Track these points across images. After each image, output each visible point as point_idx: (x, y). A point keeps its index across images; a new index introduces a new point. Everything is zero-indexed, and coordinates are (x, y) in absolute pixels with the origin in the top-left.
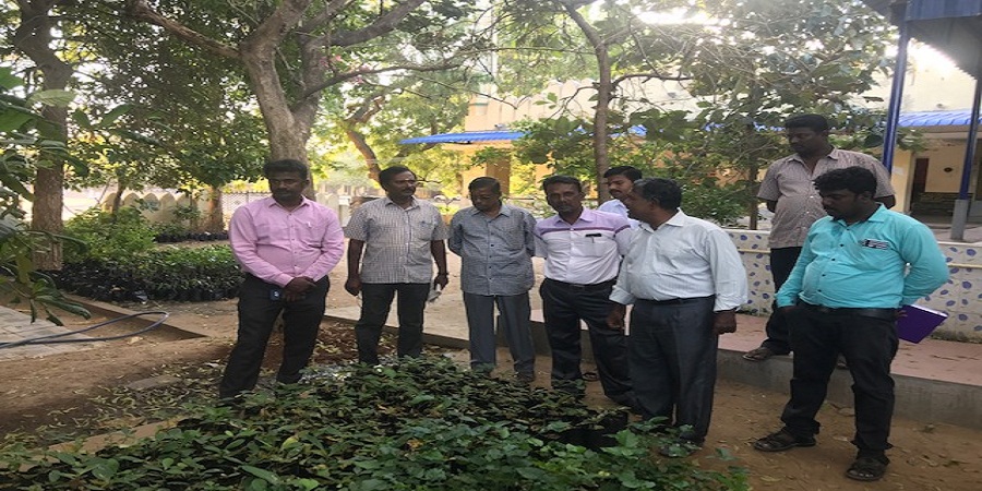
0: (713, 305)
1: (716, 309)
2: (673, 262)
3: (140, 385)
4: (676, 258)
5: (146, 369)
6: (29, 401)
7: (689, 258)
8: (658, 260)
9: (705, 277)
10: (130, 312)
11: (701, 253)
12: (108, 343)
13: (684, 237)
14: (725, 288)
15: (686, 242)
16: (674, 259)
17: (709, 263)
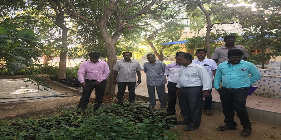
0: (202, 89)
1: (203, 90)
2: (190, 76)
3: (66, 107)
4: (191, 76)
5: (70, 103)
6: (40, 110)
7: (194, 75)
8: (186, 76)
9: (199, 80)
10: (76, 90)
11: (198, 74)
12: (68, 97)
13: (193, 70)
14: (206, 84)
15: (193, 71)
16: (190, 75)
17: (200, 77)
